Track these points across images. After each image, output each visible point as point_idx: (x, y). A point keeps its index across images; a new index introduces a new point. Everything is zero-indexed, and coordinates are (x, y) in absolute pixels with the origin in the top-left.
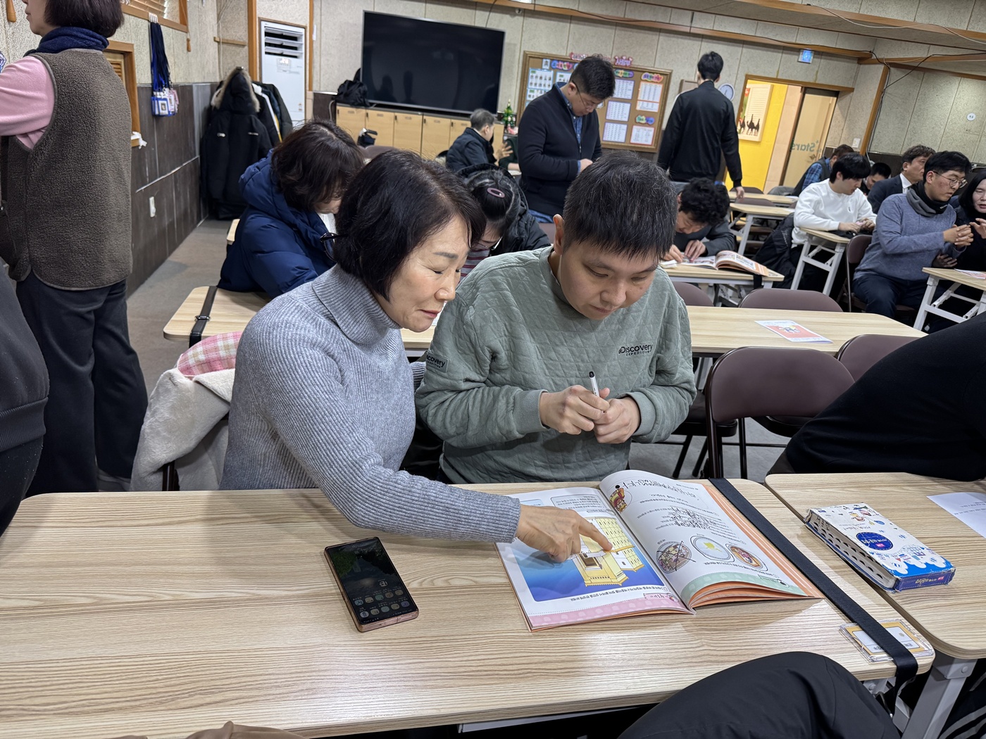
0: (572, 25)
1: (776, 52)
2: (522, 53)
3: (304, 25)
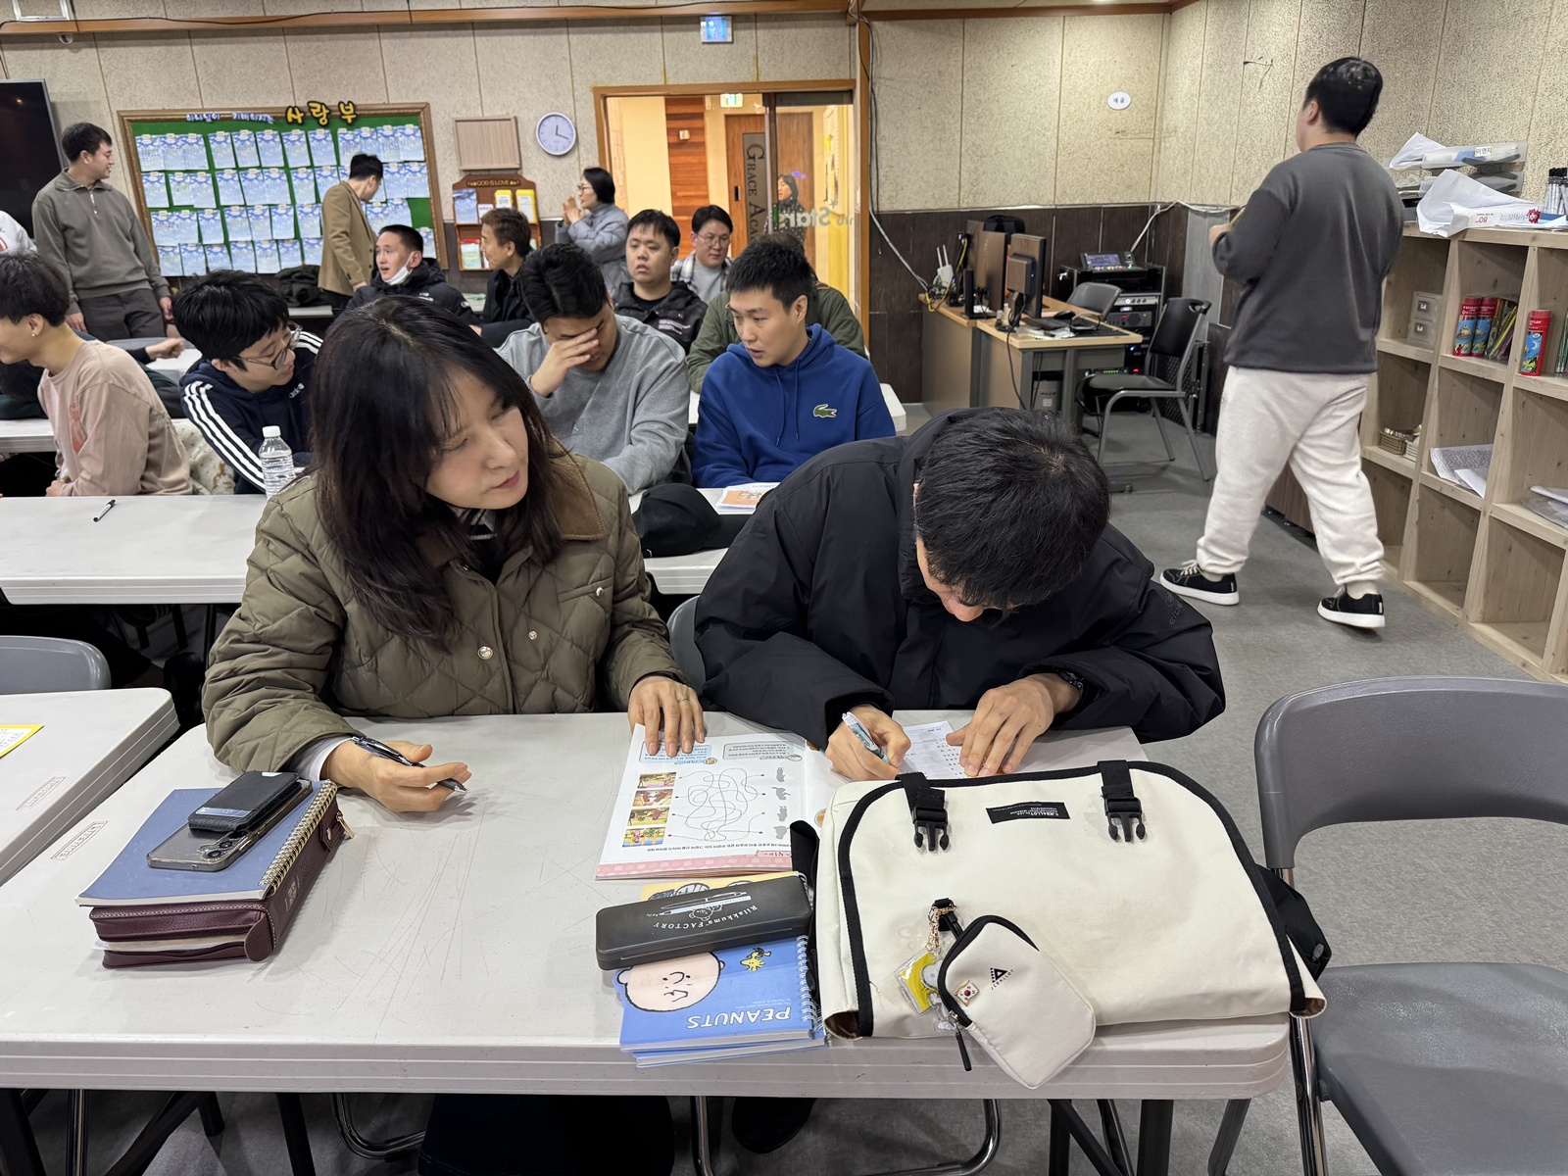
0: (195, 48)
1: (645, 32)
2: (116, 117)
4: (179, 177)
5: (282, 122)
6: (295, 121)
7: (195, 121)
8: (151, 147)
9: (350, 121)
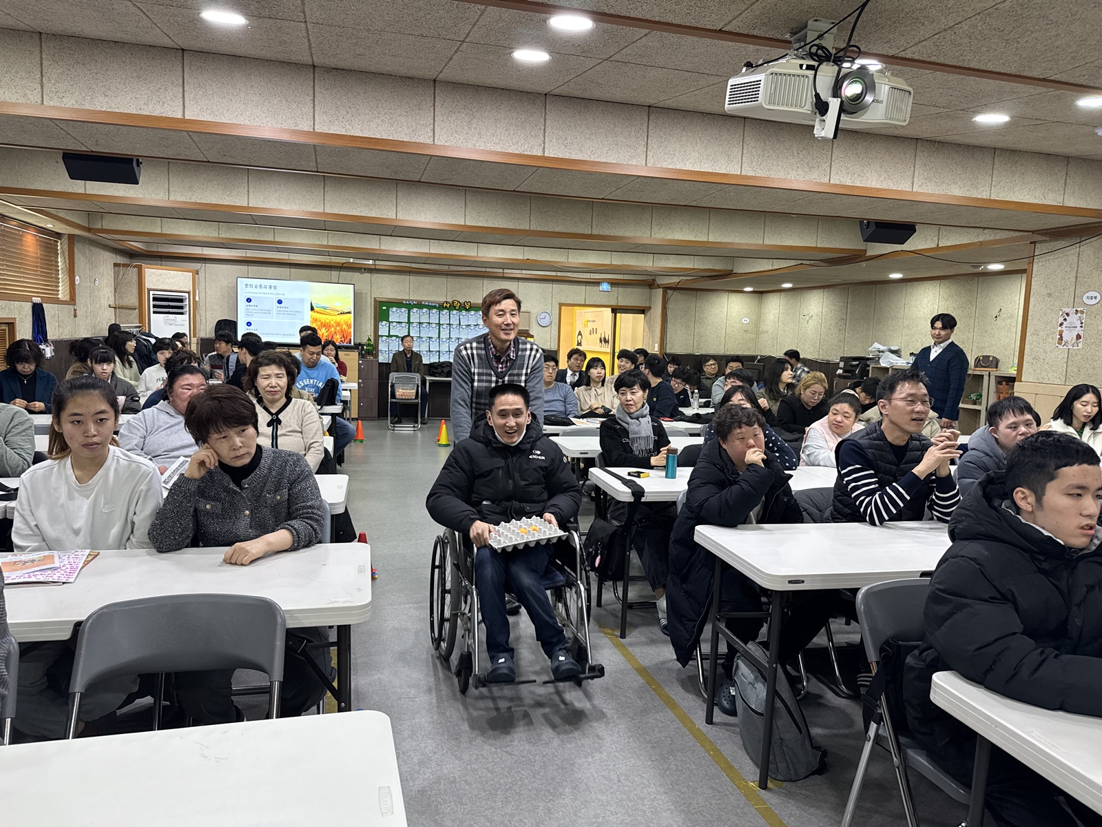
1: (580, 286)
3: (188, 290)
4: (394, 324)
5: (441, 307)
6: (446, 307)
7: (407, 304)
9: (467, 308)
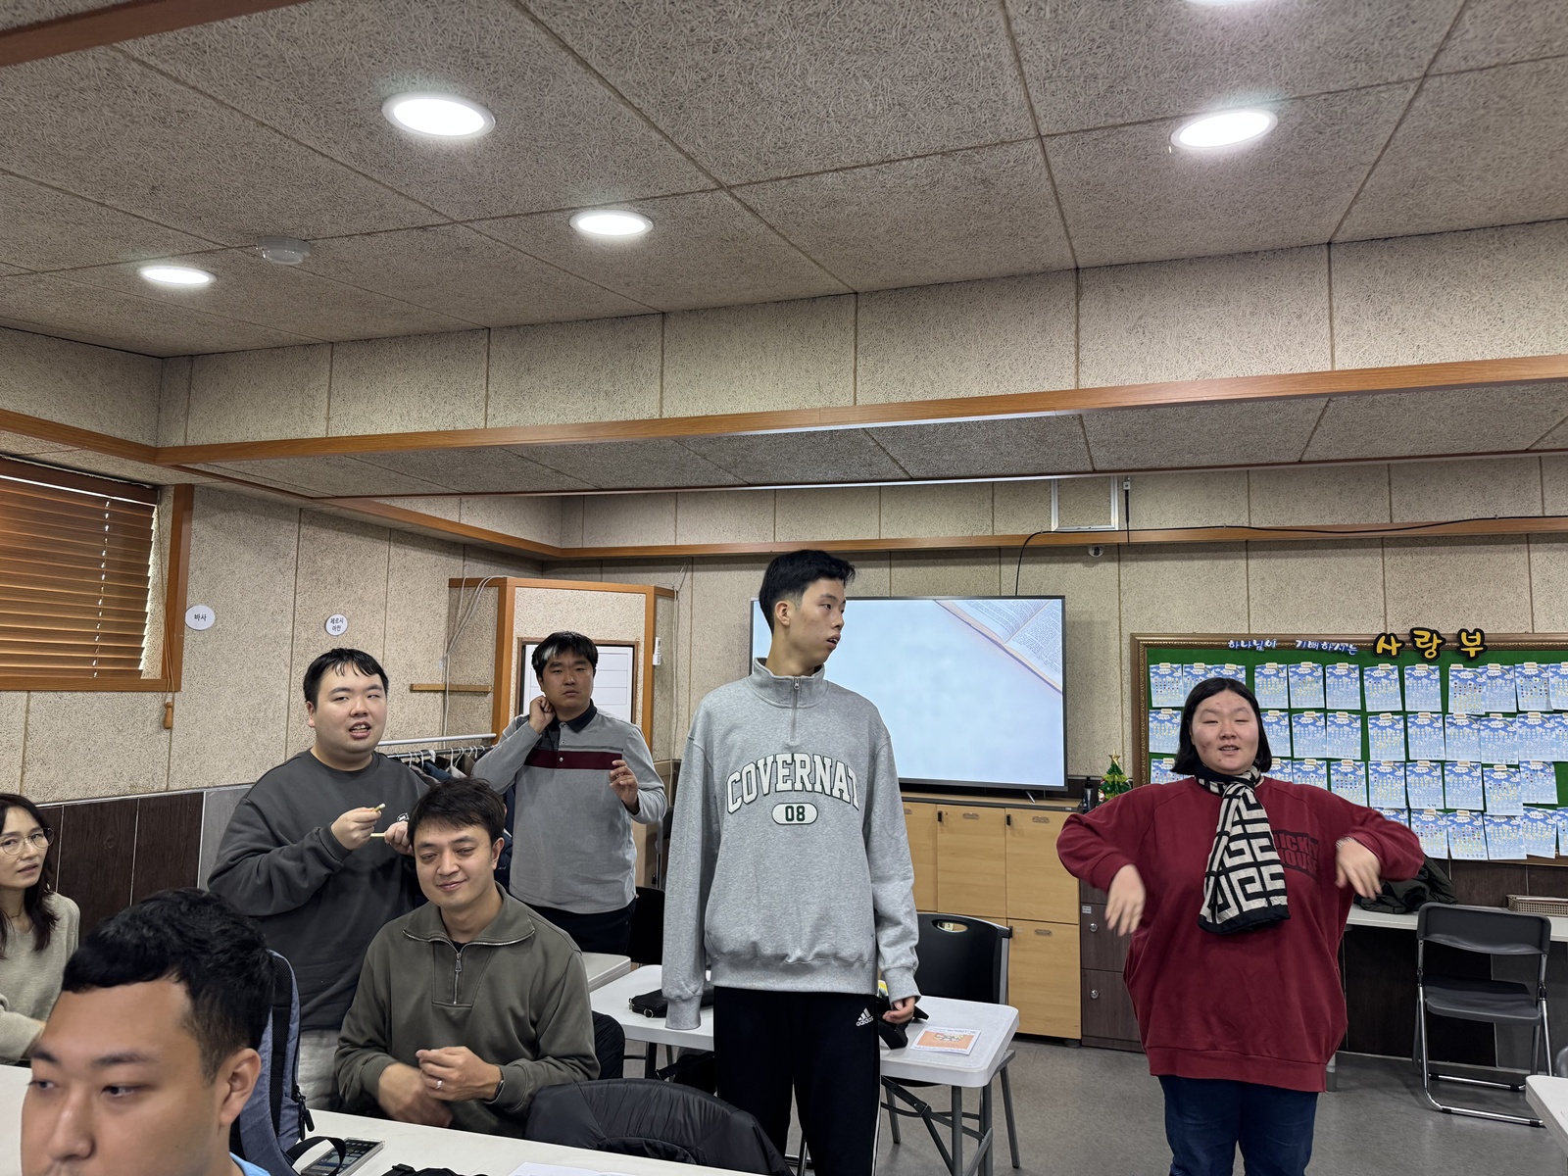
0: (1251, 562)
2: (1126, 641)
3: (631, 639)
5: (1366, 654)
6: (1386, 652)
7: (1240, 648)
8: (1169, 679)
9: (1472, 654)
